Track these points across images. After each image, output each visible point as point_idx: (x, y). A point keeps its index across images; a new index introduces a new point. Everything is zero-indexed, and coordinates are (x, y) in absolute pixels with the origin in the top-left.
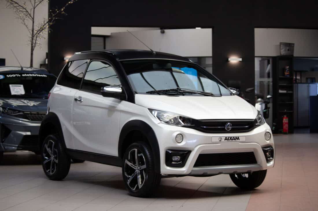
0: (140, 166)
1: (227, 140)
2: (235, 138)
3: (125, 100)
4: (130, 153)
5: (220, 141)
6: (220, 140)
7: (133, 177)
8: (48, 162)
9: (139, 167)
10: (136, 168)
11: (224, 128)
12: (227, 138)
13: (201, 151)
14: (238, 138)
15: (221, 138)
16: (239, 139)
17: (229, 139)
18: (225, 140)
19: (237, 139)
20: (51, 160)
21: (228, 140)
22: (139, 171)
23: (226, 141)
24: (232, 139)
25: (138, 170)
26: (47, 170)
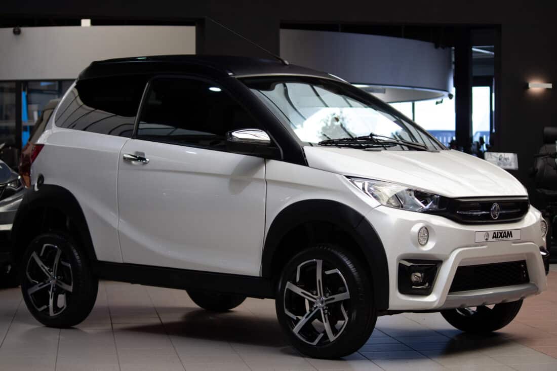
0: (328, 294)
1: (495, 237)
2: (506, 233)
3: (278, 158)
4: (299, 267)
5: (487, 239)
6: (486, 237)
7: (308, 319)
8: (39, 290)
9: (325, 296)
10: (315, 299)
11: (489, 215)
12: (496, 233)
13: (460, 260)
14: (509, 234)
15: (487, 233)
16: (512, 237)
17: (499, 235)
18: (493, 238)
19: (510, 237)
20: (50, 286)
21: (497, 238)
22: (326, 305)
23: (495, 239)
24: (503, 234)
25: (322, 302)
26: (39, 307)
